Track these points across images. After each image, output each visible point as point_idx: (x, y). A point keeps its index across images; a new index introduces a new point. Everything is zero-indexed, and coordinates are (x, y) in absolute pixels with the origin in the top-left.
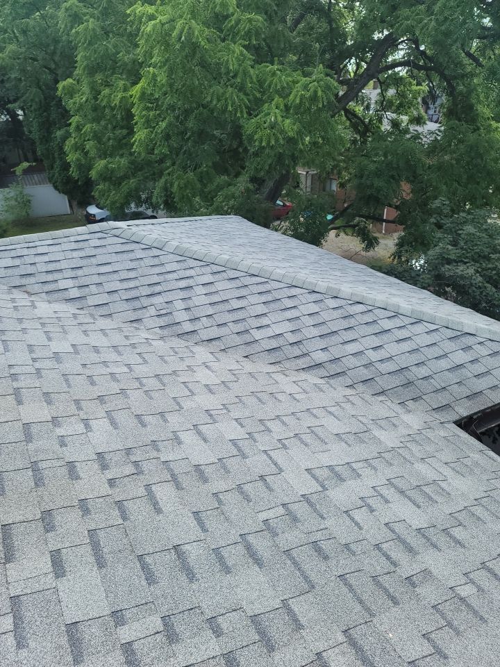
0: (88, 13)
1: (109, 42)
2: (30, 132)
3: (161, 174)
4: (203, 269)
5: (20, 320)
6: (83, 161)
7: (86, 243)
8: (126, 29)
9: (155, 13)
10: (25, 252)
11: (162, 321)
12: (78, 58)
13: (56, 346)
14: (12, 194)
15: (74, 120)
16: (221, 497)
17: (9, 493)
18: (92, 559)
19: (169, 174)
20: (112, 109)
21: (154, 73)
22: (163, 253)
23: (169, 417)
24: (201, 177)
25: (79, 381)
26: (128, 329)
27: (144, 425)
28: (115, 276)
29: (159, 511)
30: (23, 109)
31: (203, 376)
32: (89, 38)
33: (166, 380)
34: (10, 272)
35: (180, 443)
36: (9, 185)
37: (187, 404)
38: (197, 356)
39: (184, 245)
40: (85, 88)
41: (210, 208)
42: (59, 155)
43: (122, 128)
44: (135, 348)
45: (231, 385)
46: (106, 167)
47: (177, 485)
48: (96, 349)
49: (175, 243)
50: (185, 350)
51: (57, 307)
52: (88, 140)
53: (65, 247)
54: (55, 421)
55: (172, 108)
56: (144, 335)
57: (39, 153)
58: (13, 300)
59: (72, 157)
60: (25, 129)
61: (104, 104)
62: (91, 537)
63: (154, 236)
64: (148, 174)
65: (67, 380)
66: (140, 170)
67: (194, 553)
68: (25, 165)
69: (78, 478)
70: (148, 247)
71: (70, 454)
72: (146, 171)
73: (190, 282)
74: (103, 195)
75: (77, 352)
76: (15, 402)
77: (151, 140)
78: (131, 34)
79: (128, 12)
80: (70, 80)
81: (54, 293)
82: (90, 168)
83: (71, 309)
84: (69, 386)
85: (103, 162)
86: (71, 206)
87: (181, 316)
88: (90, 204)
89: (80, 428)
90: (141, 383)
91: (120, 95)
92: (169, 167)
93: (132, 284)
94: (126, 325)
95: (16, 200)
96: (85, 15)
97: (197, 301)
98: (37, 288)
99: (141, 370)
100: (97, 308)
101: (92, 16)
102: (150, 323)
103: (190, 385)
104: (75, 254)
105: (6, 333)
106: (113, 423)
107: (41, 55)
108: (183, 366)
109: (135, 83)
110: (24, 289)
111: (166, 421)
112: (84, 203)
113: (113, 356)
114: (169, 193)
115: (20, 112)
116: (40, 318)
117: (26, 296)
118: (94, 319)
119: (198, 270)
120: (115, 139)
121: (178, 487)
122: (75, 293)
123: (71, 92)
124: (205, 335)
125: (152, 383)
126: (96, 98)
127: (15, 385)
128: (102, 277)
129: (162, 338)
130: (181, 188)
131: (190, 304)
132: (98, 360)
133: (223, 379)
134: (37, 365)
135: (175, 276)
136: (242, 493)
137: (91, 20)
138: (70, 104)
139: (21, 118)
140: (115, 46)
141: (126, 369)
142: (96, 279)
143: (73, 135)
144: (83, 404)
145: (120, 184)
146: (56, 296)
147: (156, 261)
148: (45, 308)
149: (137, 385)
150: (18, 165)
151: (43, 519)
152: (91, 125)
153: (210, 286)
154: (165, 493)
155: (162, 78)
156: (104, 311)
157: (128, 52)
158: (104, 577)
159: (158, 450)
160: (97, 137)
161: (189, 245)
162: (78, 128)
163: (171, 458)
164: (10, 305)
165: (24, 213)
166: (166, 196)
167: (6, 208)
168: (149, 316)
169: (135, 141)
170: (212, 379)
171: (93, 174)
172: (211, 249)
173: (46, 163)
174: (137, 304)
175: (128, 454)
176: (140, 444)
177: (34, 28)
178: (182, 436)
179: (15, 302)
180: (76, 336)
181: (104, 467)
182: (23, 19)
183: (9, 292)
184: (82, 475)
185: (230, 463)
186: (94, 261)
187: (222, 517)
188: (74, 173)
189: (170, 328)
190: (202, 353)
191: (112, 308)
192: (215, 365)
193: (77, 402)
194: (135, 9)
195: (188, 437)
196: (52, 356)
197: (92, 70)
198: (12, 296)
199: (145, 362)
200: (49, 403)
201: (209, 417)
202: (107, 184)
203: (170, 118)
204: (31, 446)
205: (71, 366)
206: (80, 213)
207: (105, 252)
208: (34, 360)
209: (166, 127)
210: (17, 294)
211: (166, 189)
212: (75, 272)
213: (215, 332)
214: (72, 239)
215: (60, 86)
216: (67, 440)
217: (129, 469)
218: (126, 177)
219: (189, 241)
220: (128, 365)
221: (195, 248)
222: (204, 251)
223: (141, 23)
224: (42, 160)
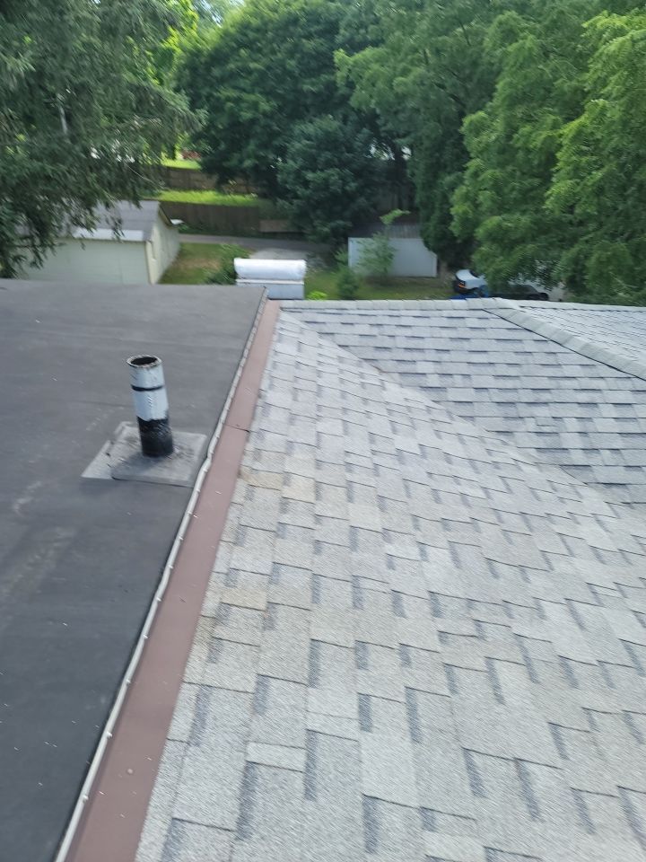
0: (527, 28)
1: (547, 66)
2: (413, 175)
3: (573, 240)
4: (621, 384)
5: (365, 400)
6: (471, 216)
7: (462, 321)
8: (574, 49)
9: (625, 26)
10: (386, 320)
11: (542, 442)
12: (499, 86)
13: (401, 442)
14: (374, 247)
15: (473, 164)
16: (596, 718)
17: (324, 604)
18: (405, 726)
19: (587, 241)
20: (528, 151)
21: (604, 106)
22: (562, 350)
23: (532, 575)
24: (637, 250)
25: (421, 493)
26: (493, 441)
27: (496, 576)
28: (490, 370)
29: (500, 699)
30: (411, 147)
31: (589, 532)
32: (521, 60)
33: (535, 522)
34: (365, 340)
35: (543, 617)
36: (374, 235)
37: (560, 566)
38: (585, 502)
39: (597, 344)
40: (499, 125)
41: (636, 294)
42: (441, 204)
43: (534, 176)
44: (498, 468)
45: (633, 558)
46: (499, 226)
47: (530, 674)
48: (448, 457)
49: (584, 340)
50: (567, 487)
51: (410, 393)
52: (485, 189)
53: (434, 322)
54: (386, 534)
55: (618, 152)
56: (514, 454)
57: (417, 200)
58: (361, 375)
59: (458, 209)
60: (408, 171)
61: (519, 144)
62: (408, 696)
63: (555, 325)
64: (555, 239)
65: (407, 487)
66: (546, 232)
67: (542, 780)
68: (398, 212)
69: (403, 615)
70: (544, 339)
71: (397, 580)
72: (554, 235)
73: (595, 397)
74: (486, 260)
75: (424, 456)
76: (345, 497)
77: (575, 194)
78: (581, 55)
79: (585, 25)
80: (481, 114)
81: (409, 376)
82: (477, 224)
83: (423, 399)
84: (409, 496)
85: (496, 219)
86: (438, 268)
87: (572, 441)
88: (462, 268)
89: (414, 552)
90: (499, 518)
91: (544, 134)
92: (589, 233)
93: (509, 384)
94: (489, 435)
95: (377, 254)
96: (522, 30)
97: (600, 425)
98: (390, 366)
99: (501, 500)
100: (458, 405)
101: (532, 31)
102: (523, 439)
103: (568, 540)
104: (445, 333)
105: (349, 413)
106: (456, 559)
107: (449, 81)
108: (561, 510)
109: (569, 119)
110: (375, 364)
111: (526, 579)
112: (455, 266)
113: (466, 472)
114: (580, 267)
115: (407, 151)
116: (387, 403)
117: (376, 372)
118: (452, 418)
119: (612, 383)
120: (520, 191)
121: (532, 677)
122: (434, 381)
123: (478, 129)
124: (603, 475)
125: (514, 522)
126: (509, 137)
127: (349, 476)
128: (472, 367)
129: (537, 464)
130: (601, 263)
131: (589, 427)
132: (447, 472)
133: (622, 546)
134: (377, 459)
135: (574, 384)
136: (631, 725)
137: (531, 37)
138: (472, 143)
139: (406, 157)
140: (555, 71)
141: (481, 494)
142: (465, 369)
143: (466, 182)
144: (422, 522)
145: (512, 248)
146: (410, 379)
147: (551, 360)
148: (395, 392)
149: (493, 518)
150: (387, 212)
151: (356, 650)
152: (493, 171)
153: (626, 408)
154: (511, 677)
155: (615, 113)
156: (465, 410)
157: (570, 78)
158: (417, 755)
159: (510, 616)
160: (497, 187)
161: (605, 346)
162: (476, 175)
163: (525, 633)
164: (358, 380)
165: (382, 270)
166: (574, 271)
167: (364, 261)
168: (523, 430)
169: (551, 195)
170: (605, 542)
171: (480, 232)
172: (638, 355)
173: (423, 213)
174: (511, 411)
175: (470, 607)
176: (488, 599)
177: (451, 47)
178: (549, 608)
179: (363, 378)
180: (426, 435)
181: (436, 613)
182: (439, 36)
183: (359, 365)
184: (407, 613)
185: (619, 674)
186: (466, 345)
187: (593, 748)
188: (455, 228)
189: (552, 452)
190: (593, 500)
191: (476, 410)
192: (612, 523)
193: (415, 518)
194: (596, 22)
195: (555, 613)
196: (394, 452)
197: (513, 101)
198: (362, 370)
199: (509, 490)
200: (382, 509)
201: (592, 595)
202: (494, 247)
203: (611, 166)
204: (355, 556)
205: (415, 470)
206: (448, 277)
207: (483, 336)
208: (374, 452)
209: (602, 179)
210: (368, 369)
211: (576, 261)
212: (439, 355)
213: (619, 475)
214: (445, 313)
215: (466, 121)
216: (396, 562)
217: (469, 628)
218: (522, 241)
219: (605, 339)
220: (485, 489)
221: (613, 350)
222: (626, 356)
223: (600, 39)
224: (417, 209)
